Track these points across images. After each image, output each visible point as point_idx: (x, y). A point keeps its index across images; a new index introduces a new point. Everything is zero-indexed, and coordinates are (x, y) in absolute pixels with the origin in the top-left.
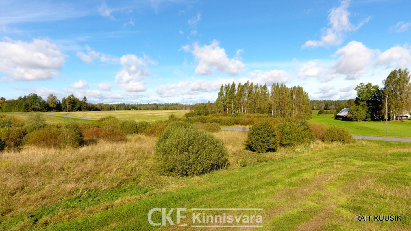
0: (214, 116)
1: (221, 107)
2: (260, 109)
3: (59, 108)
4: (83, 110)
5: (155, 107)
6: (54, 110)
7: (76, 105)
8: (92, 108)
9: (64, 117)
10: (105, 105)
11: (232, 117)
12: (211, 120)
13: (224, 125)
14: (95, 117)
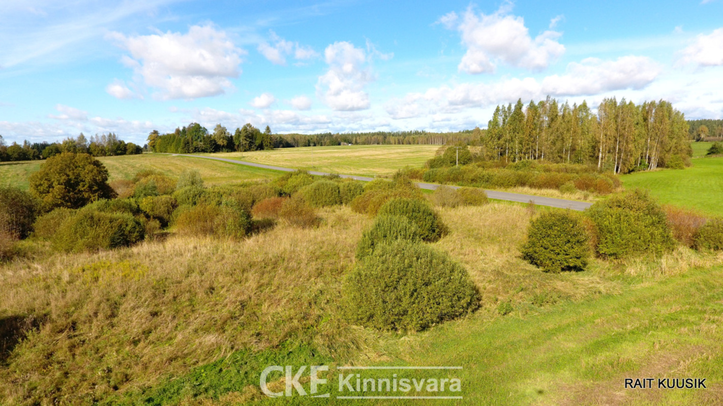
0: (479, 166)
1: (494, 149)
2: (573, 149)
3: (230, 145)
4: (266, 148)
5: (381, 138)
6: (224, 149)
7: (255, 140)
8: (281, 143)
9: (236, 164)
10: (301, 138)
11: (513, 171)
12: (472, 176)
13: (496, 186)
14: (281, 163)
